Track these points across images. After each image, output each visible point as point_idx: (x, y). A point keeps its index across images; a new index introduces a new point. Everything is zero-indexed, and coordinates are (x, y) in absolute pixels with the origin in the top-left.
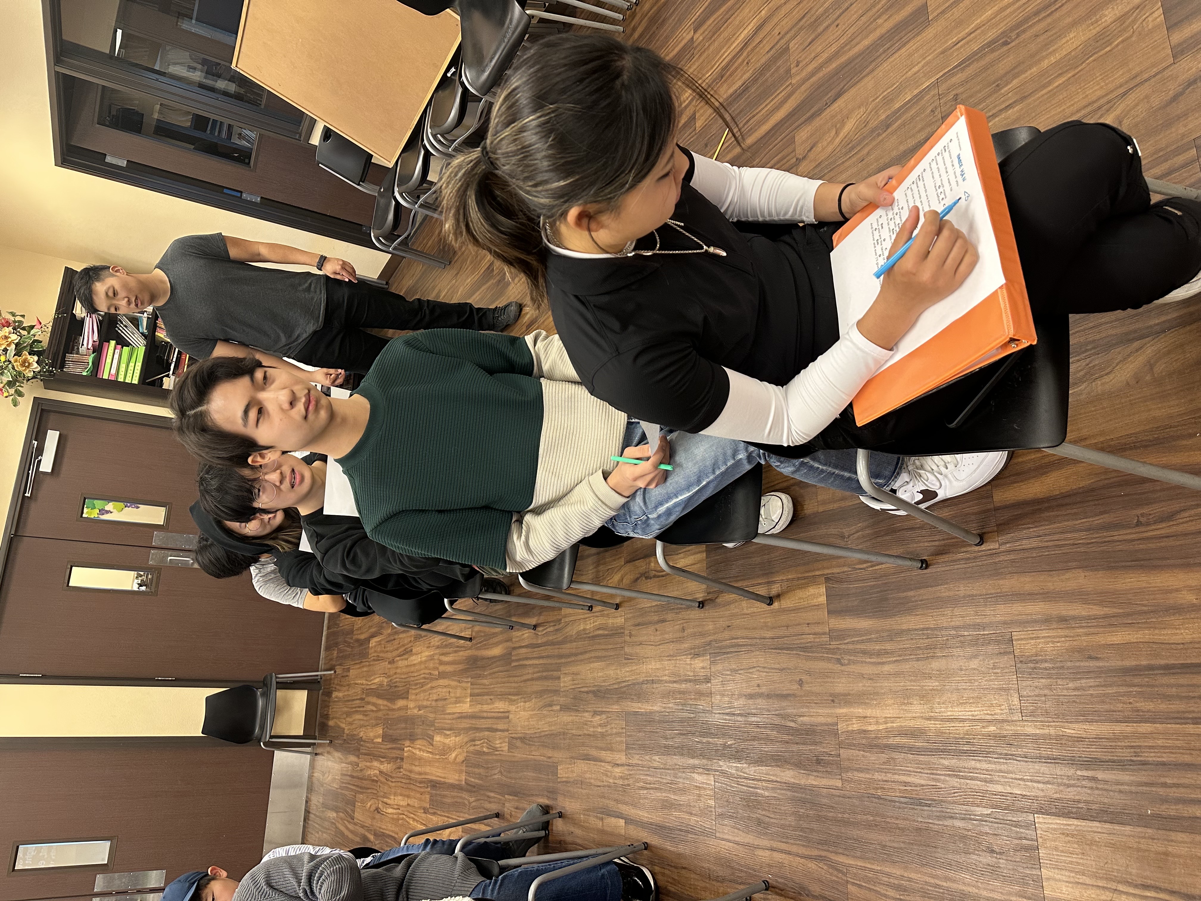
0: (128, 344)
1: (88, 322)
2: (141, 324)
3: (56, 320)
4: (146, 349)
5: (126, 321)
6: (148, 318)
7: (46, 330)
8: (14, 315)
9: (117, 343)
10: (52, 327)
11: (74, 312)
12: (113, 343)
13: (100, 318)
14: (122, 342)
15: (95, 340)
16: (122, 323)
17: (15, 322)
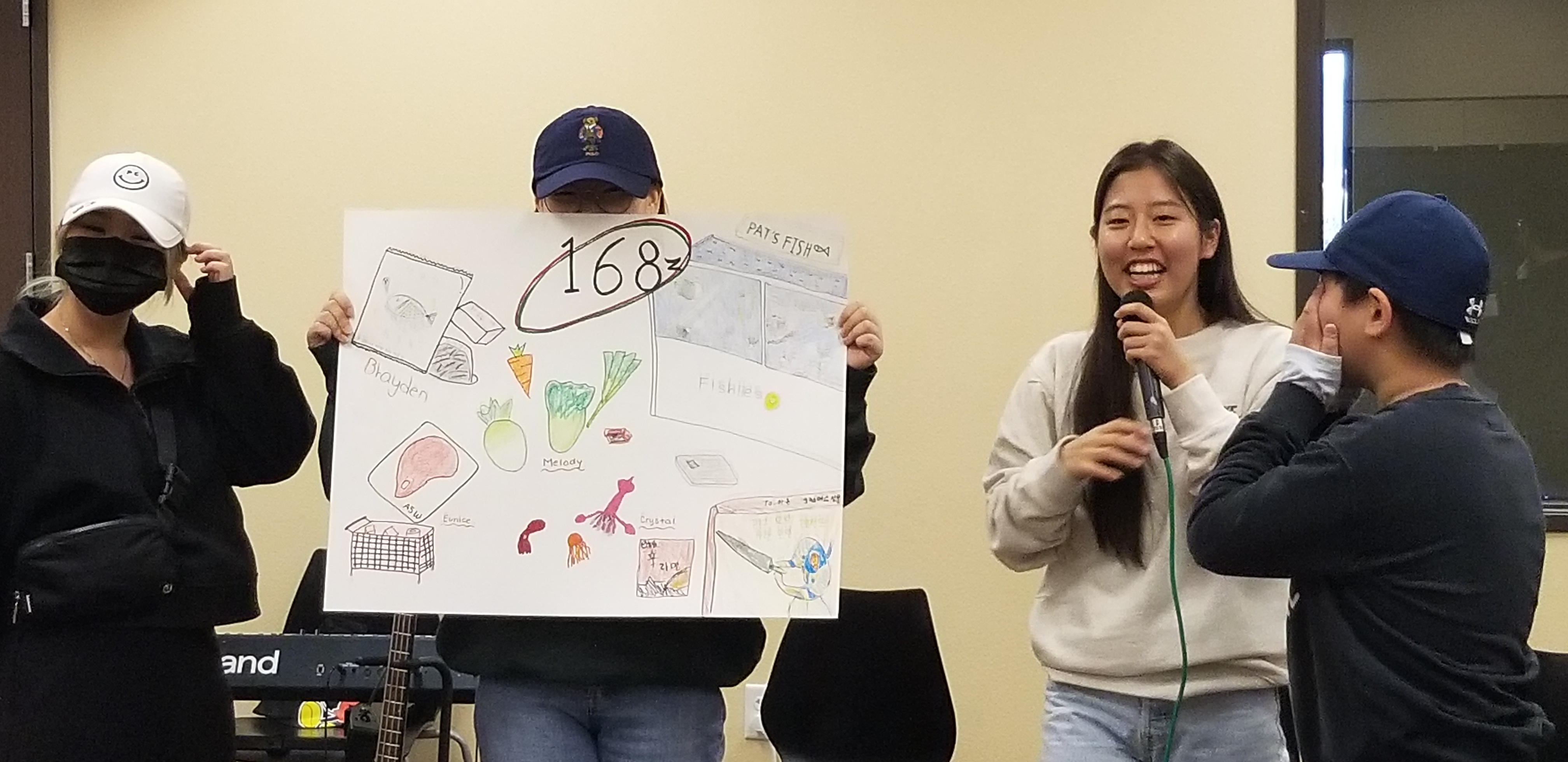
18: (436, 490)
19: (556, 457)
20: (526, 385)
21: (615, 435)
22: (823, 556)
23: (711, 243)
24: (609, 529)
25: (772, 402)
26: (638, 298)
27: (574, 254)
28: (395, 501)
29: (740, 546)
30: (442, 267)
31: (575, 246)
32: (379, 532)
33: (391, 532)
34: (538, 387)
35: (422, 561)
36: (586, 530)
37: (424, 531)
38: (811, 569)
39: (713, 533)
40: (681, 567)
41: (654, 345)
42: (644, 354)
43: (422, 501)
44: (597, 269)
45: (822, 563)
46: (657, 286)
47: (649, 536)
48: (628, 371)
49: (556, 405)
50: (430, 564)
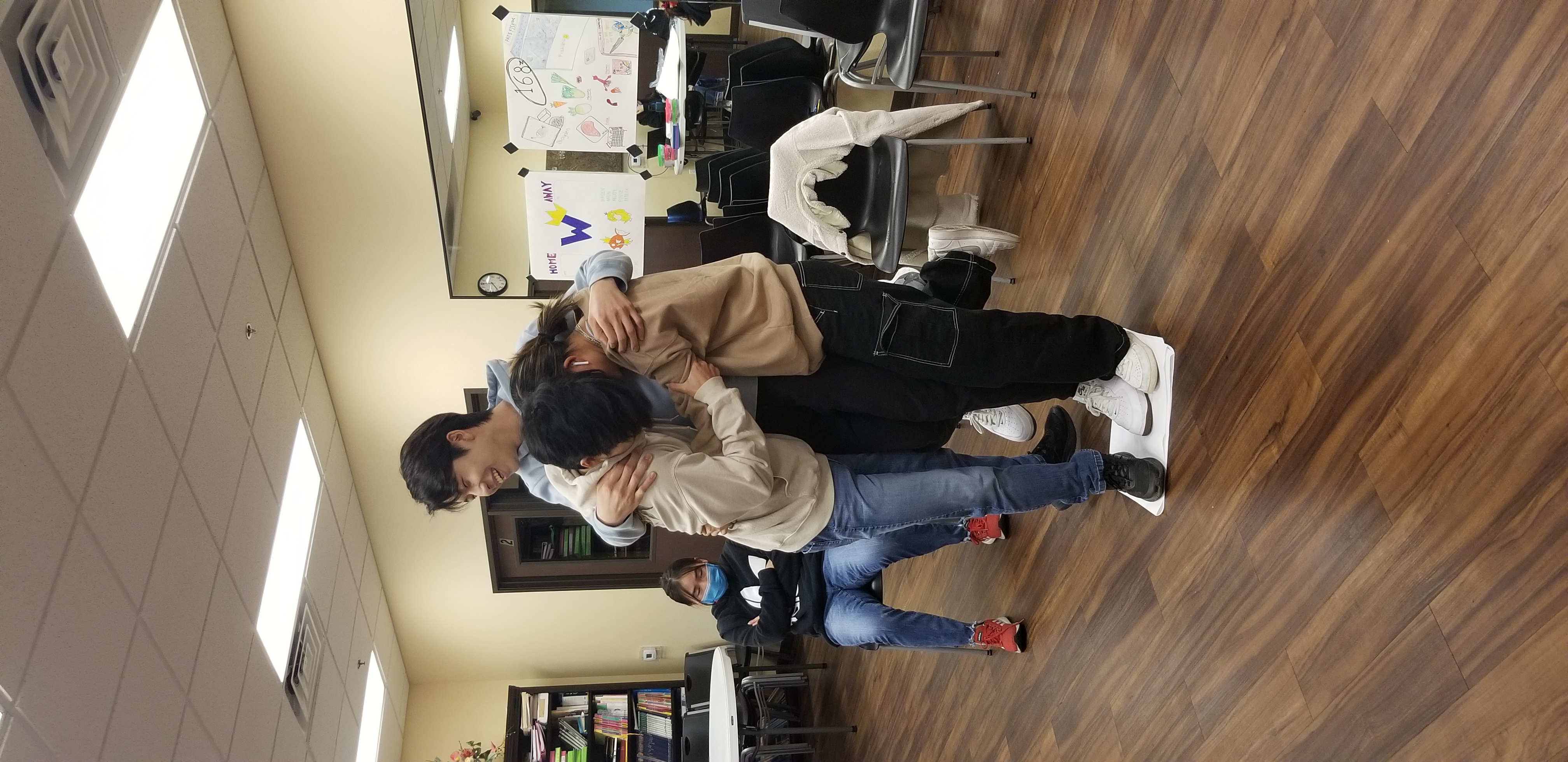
0: (571, 749)
1: (534, 734)
2: (580, 725)
3: (508, 740)
4: (588, 749)
5: (566, 726)
6: (585, 717)
7: (501, 752)
8: (471, 743)
9: (562, 750)
10: (505, 748)
11: (521, 728)
12: (558, 750)
13: (544, 727)
14: (566, 748)
15: (542, 751)
16: (563, 728)
17: (474, 750)
18: (597, 126)
19: (586, 96)
20: (563, 103)
21: (579, 81)
22: (618, 23)
23: (513, 52)
24: (610, 82)
25: (566, 36)
26: (533, 72)
27: (520, 89)
28: (601, 136)
29: (615, 47)
30: (527, 123)
31: (517, 89)
32: (611, 140)
33: (611, 137)
34: (564, 100)
35: (620, 130)
36: (610, 88)
37: (611, 129)
38: (622, 27)
39: (610, 54)
40: (622, 63)
41: (548, 69)
42: (552, 72)
43: (601, 130)
44: (524, 83)
45: (621, 23)
46: (529, 67)
47: (612, 71)
48: (557, 76)
49: (570, 96)
50: (621, 128)
